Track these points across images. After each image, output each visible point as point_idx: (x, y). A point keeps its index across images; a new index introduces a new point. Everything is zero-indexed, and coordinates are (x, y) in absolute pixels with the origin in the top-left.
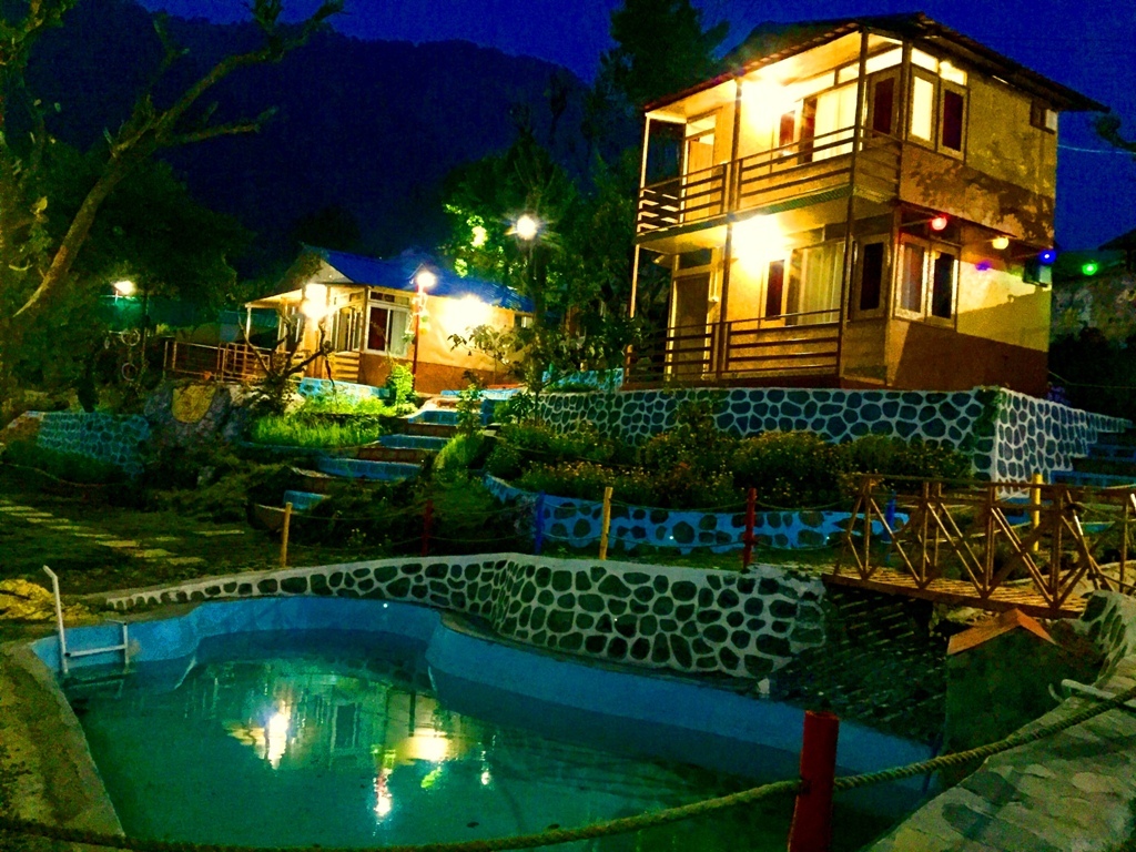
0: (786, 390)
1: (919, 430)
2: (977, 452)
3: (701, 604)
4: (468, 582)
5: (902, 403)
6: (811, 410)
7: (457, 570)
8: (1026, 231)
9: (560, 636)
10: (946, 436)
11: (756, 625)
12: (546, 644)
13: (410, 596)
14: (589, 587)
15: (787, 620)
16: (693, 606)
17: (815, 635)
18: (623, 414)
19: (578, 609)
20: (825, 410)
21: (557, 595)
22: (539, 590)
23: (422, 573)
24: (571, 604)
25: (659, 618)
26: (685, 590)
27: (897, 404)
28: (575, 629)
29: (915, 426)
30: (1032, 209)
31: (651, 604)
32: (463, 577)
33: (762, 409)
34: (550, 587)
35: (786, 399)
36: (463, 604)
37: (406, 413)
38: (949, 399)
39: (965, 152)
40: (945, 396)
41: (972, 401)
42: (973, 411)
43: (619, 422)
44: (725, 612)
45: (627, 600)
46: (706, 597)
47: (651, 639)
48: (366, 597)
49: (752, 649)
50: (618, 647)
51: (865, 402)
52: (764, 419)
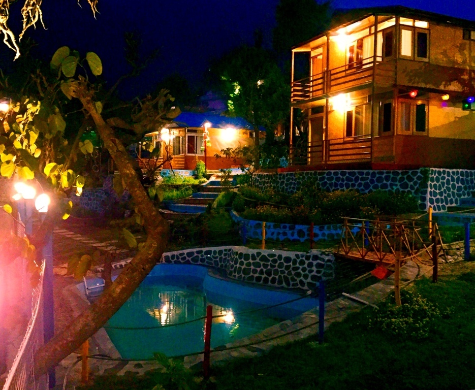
0: (347, 171)
2: (420, 195)
3: (293, 264)
4: (219, 257)
5: (392, 175)
6: (357, 179)
7: (215, 252)
8: (463, 87)
9: (247, 276)
10: (409, 189)
11: (311, 271)
12: (242, 279)
13: (199, 262)
14: (255, 259)
15: (321, 270)
16: (290, 265)
17: (330, 275)
18: (285, 182)
19: (252, 267)
20: (362, 179)
21: (245, 262)
22: (239, 261)
23: (203, 253)
24: (250, 266)
25: (279, 269)
26: (288, 259)
27: (390, 176)
28: (251, 274)
30: (466, 77)
31: (277, 264)
32: (217, 255)
33: (338, 179)
34: (243, 260)
35: (347, 175)
36: (218, 265)
37: (203, 183)
38: (410, 174)
39: (429, 58)
40: (408, 172)
41: (419, 174)
42: (419, 178)
43: (284, 185)
44: (301, 267)
45: (269, 263)
46: (295, 262)
47: (277, 277)
48: (184, 263)
49: (309, 280)
50: (266, 280)
51: (377, 176)
52: (339, 183)
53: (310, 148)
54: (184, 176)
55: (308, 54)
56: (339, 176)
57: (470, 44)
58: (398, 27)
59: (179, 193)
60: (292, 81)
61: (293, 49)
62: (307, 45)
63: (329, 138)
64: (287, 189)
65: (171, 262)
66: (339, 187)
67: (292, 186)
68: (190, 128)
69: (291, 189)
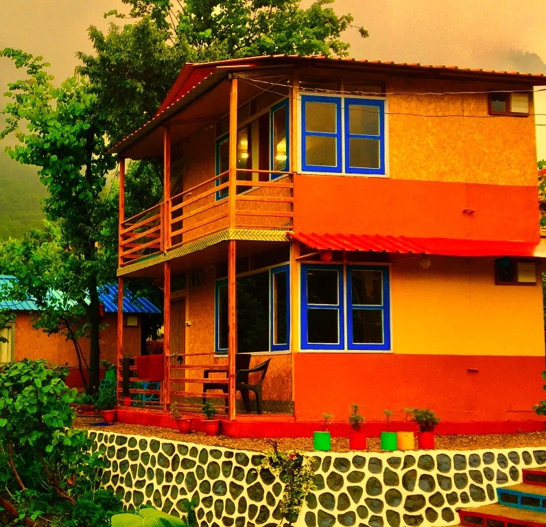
1: (244, 494)
5: (235, 464)
29: (241, 488)
33: (146, 457)
35: (161, 450)
52: (146, 468)
56: (149, 450)
66: (146, 477)
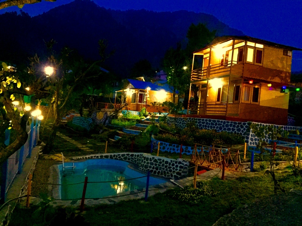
0: (212, 119)
1: (236, 130)
2: (246, 135)
5: (233, 124)
6: (216, 124)
7: (135, 155)
8: (282, 80)
9: (146, 169)
10: (241, 132)
11: (177, 170)
12: (144, 171)
13: (127, 160)
14: (151, 161)
15: (182, 169)
16: (167, 165)
17: (186, 172)
18: (182, 122)
19: (149, 165)
20: (219, 124)
21: (146, 162)
22: (144, 161)
23: (130, 156)
24: (148, 164)
25: (162, 167)
26: (167, 162)
28: (148, 168)
29: (235, 129)
30: (284, 75)
31: (161, 164)
32: (136, 157)
33: (207, 123)
34: (145, 160)
35: (212, 122)
36: (136, 162)
37: (142, 119)
38: (242, 124)
39: (263, 64)
40: (241, 123)
41: (247, 125)
42: (246, 127)
43: (181, 124)
44: (172, 167)
45: (158, 164)
46: (170, 164)
47: (160, 171)
48: (119, 160)
49: (175, 174)
50: (155, 172)
51: (226, 123)
52: (207, 126)
53: (199, 106)
54: (134, 114)
55: (202, 56)
56: (208, 122)
57: (287, 59)
58: (246, 47)
59: (128, 123)
60: (192, 70)
61: (194, 53)
62: (202, 51)
63: (207, 102)
64: (182, 126)
65: (113, 158)
66: (207, 128)
67: (185, 125)
68: (141, 90)
69: (184, 126)
